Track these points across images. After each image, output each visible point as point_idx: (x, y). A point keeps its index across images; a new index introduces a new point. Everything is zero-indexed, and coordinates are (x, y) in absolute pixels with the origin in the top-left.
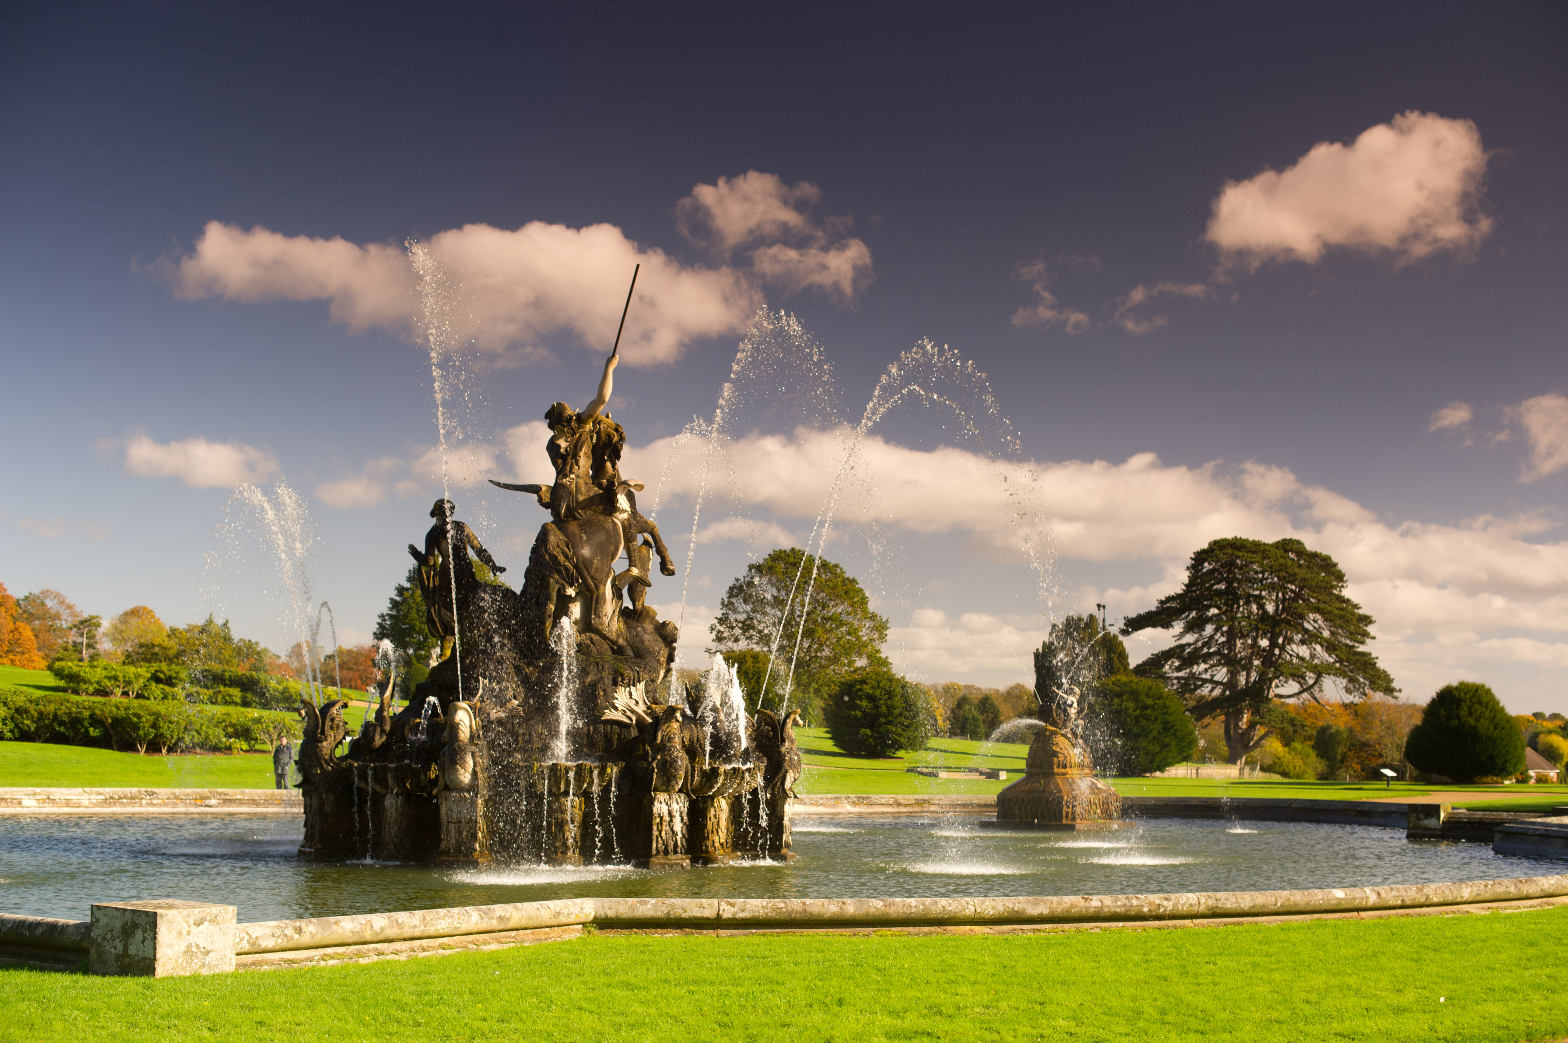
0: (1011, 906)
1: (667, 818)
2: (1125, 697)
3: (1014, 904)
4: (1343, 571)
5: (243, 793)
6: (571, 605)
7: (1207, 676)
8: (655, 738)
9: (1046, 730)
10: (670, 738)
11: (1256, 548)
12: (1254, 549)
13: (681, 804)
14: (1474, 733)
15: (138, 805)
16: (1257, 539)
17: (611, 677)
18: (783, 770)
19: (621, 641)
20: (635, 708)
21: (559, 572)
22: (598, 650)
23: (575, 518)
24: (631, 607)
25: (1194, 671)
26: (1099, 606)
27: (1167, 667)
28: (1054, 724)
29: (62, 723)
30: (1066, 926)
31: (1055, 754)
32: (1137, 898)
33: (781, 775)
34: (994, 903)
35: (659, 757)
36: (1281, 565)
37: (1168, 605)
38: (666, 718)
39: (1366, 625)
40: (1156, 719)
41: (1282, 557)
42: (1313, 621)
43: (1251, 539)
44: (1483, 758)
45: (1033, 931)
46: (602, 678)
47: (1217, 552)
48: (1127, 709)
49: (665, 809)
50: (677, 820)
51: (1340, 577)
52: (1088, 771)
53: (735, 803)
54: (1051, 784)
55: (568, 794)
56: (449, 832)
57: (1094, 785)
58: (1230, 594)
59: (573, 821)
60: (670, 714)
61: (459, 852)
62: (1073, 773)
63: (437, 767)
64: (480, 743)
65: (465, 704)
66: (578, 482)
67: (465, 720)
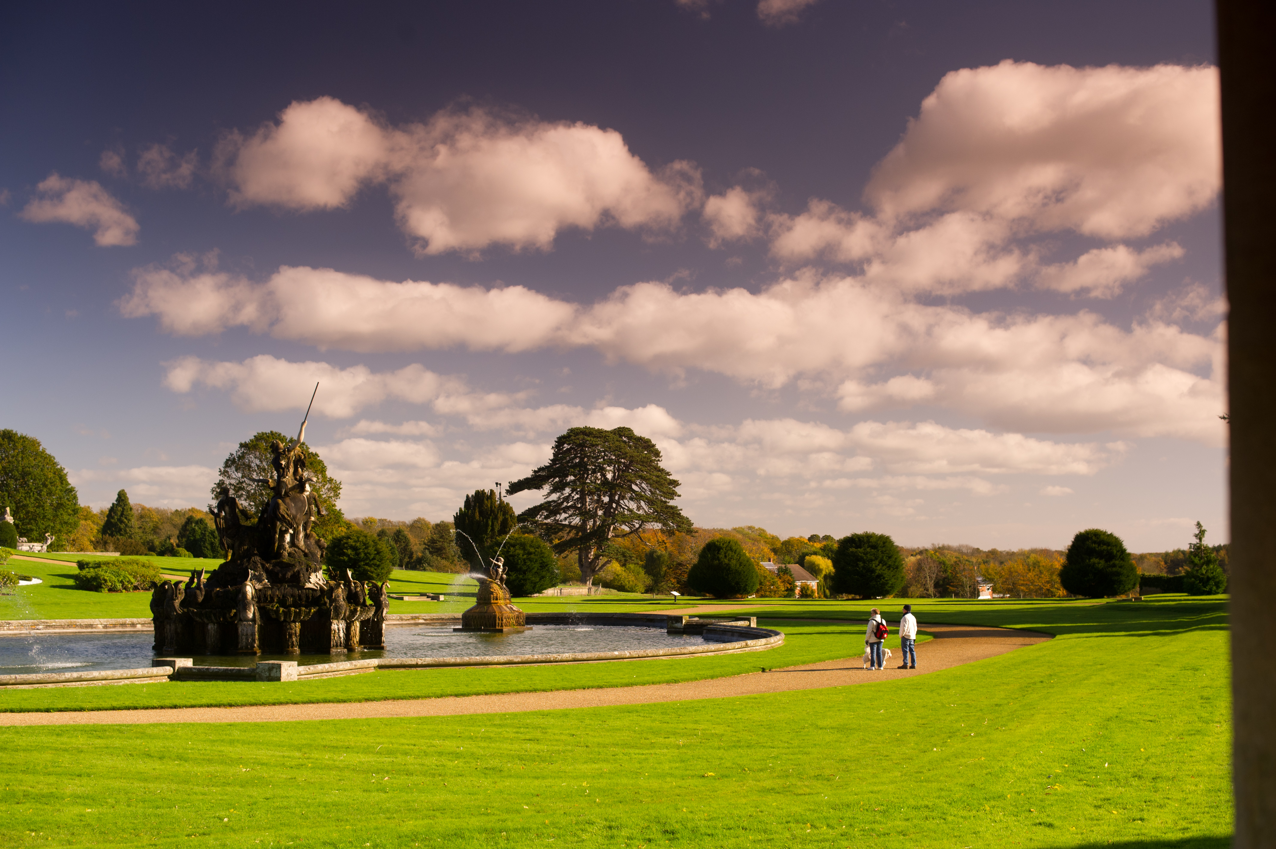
1: (337, 631)
4: (659, 450)
5: (55, 622)
6: (285, 535)
7: (567, 523)
8: (332, 596)
9: (487, 580)
10: (338, 596)
11: (600, 434)
12: (598, 434)
13: (343, 624)
14: (728, 568)
16: (600, 428)
17: (305, 568)
18: (382, 608)
20: (319, 582)
21: (286, 523)
22: (298, 555)
23: (288, 496)
25: (557, 518)
26: (497, 484)
27: (539, 516)
28: (491, 577)
31: (492, 593)
33: (381, 610)
35: (333, 604)
36: (617, 447)
37: (540, 473)
38: (336, 587)
39: (675, 487)
40: (536, 561)
41: (617, 441)
42: (638, 485)
43: (596, 428)
44: (733, 584)
47: (573, 436)
49: (336, 627)
50: (341, 631)
51: (657, 454)
52: (508, 601)
53: (363, 623)
54: (490, 609)
55: (294, 622)
56: (242, 639)
57: (512, 608)
58: (582, 466)
59: (296, 633)
60: (338, 586)
61: (247, 648)
62: (501, 602)
63: (235, 611)
64: (256, 600)
65: (248, 583)
66: (289, 479)
67: (249, 590)
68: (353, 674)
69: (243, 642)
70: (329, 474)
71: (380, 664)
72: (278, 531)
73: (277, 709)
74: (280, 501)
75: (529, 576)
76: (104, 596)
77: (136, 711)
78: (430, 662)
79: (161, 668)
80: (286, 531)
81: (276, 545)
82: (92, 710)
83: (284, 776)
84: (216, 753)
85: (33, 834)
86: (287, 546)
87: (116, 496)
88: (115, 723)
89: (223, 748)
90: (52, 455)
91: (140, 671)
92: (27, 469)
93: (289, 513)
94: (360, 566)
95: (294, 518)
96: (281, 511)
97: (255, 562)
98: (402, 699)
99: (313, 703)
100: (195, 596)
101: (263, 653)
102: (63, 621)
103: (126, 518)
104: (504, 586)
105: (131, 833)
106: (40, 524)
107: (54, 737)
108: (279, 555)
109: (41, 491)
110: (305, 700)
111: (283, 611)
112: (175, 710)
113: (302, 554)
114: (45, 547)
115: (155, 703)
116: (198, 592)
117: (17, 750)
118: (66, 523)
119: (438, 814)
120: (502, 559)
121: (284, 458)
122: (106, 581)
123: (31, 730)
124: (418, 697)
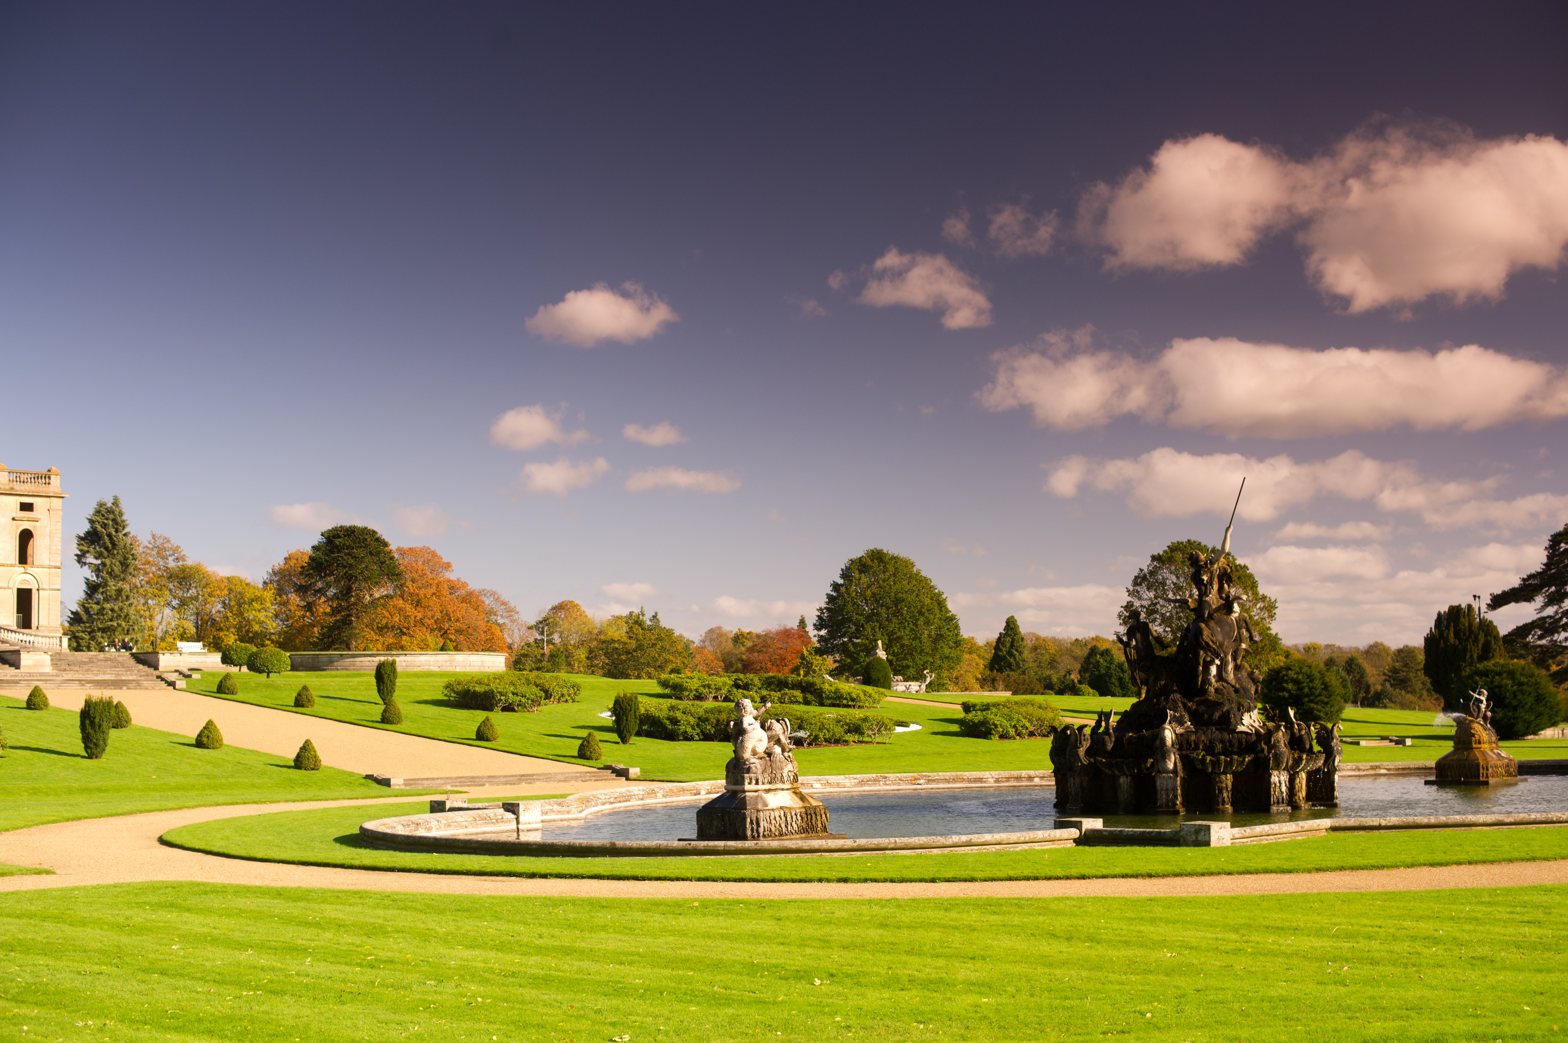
1: (1278, 784)
5: (939, 775)
6: (1210, 667)
7: (1566, 644)
8: (1270, 741)
10: (1278, 741)
13: (1285, 776)
17: (1237, 707)
18: (1334, 755)
19: (1237, 686)
20: (1253, 724)
21: (1211, 651)
22: (1227, 692)
23: (1213, 619)
25: (1555, 639)
26: (1475, 596)
27: (1530, 636)
28: (1471, 715)
31: (1473, 735)
33: (1332, 757)
35: (1272, 751)
37: (1530, 582)
38: (1276, 730)
46: (1232, 708)
49: (1277, 779)
50: (1283, 785)
52: (1494, 745)
53: (1309, 774)
54: (1472, 755)
55: (1225, 773)
56: (1161, 795)
57: (1499, 754)
59: (1227, 788)
60: (1278, 728)
61: (1167, 805)
62: (1485, 747)
63: (1152, 760)
64: (1177, 747)
65: (1167, 726)
66: (1213, 598)
67: (1169, 735)
68: (1300, 838)
69: (1162, 798)
70: (1262, 590)
71: (1333, 825)
72: (1202, 662)
73: (1207, 881)
74: (1203, 625)
75: (1521, 713)
76: (994, 744)
77: (1036, 882)
78: (1397, 823)
79: (1064, 830)
80: (1212, 662)
81: (1200, 679)
82: (985, 881)
83: (1218, 963)
84: (1135, 934)
85: (922, 1026)
86: (1213, 680)
87: (1005, 624)
88: (1012, 896)
89: (1142, 928)
90: (928, 577)
91: (1040, 834)
92: (900, 595)
93: (1214, 639)
94: (1303, 704)
95: (1221, 645)
96: (1204, 637)
97: (1174, 701)
98: (1362, 869)
99: (1251, 873)
100: (1104, 743)
101: (1187, 811)
102: (947, 775)
103: (1017, 650)
104: (1489, 726)
105: (1035, 1029)
106: (917, 659)
107: (942, 912)
108: (1203, 691)
109: (917, 620)
110: (1241, 869)
111: (1211, 760)
112: (1083, 881)
113: (1232, 689)
114: (924, 687)
115: (1059, 872)
116: (1107, 738)
117: (899, 927)
118: (947, 657)
119: (1413, 1014)
120: (1485, 692)
121: (1206, 572)
122: (996, 726)
123: (915, 903)
124: (1382, 867)
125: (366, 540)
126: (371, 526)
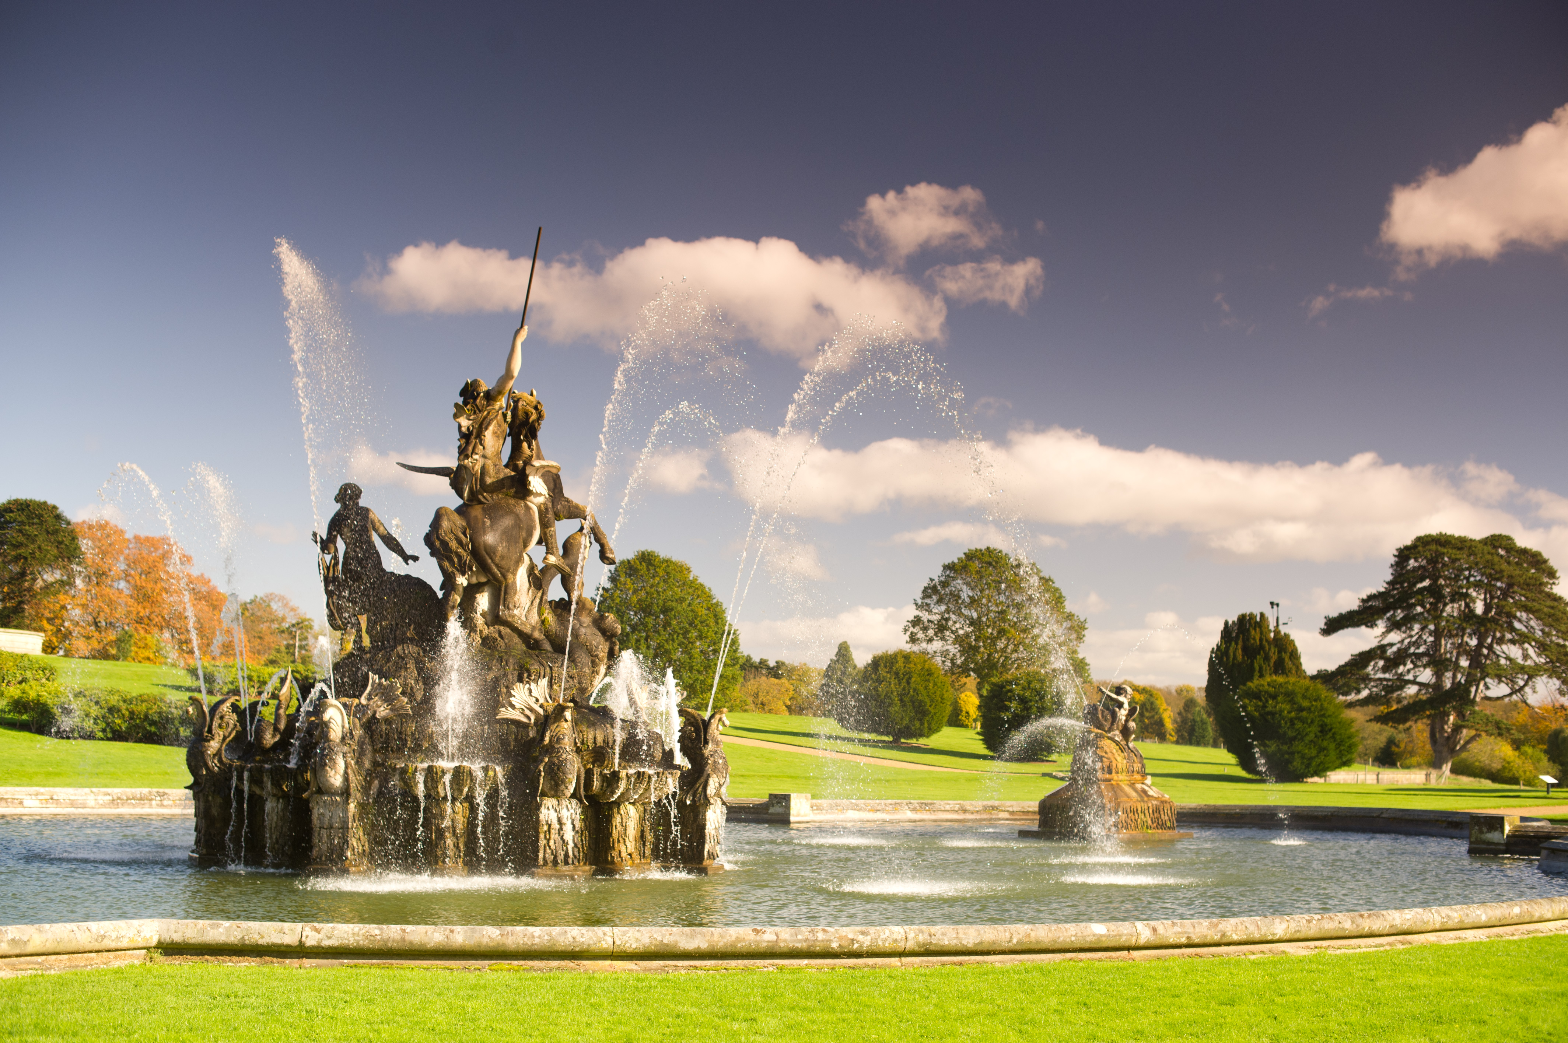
0: (659, 938)
1: (556, 826)
2: (1279, 699)
3: (664, 936)
4: (1555, 568)
6: (478, 596)
7: (1410, 677)
8: (544, 739)
9: (1091, 732)
10: (558, 739)
11: (1461, 544)
12: (1459, 545)
13: (572, 811)
15: (147, 806)
16: (1463, 535)
17: (516, 673)
18: (705, 775)
20: (534, 706)
21: (450, 560)
22: (506, 644)
23: (480, 502)
24: (567, 599)
25: (1400, 671)
26: (1272, 604)
29: (153, 723)
30: (733, 963)
31: (1101, 759)
32: (824, 931)
33: (703, 780)
34: (638, 935)
35: (547, 760)
36: (1488, 561)
37: (1370, 603)
38: (555, 717)
40: (1312, 722)
41: (1489, 553)
42: (1523, 621)
43: (1457, 535)
45: (688, 968)
46: (505, 675)
47: (1420, 549)
48: (1281, 711)
49: (553, 817)
50: (568, 828)
51: (1552, 574)
54: (1094, 791)
55: (450, 799)
56: (320, 837)
57: (1145, 792)
58: (1435, 592)
60: (559, 714)
61: (330, 859)
62: (1121, 779)
64: (356, 744)
70: (1070, 606)
86: (482, 622)
87: (837, 650)
90: (707, 585)
92: (670, 603)
93: (466, 538)
97: (404, 658)
103: (848, 678)
104: (1131, 744)
109: (688, 632)
113: (513, 639)
125: (42, 516)
126: (51, 502)
